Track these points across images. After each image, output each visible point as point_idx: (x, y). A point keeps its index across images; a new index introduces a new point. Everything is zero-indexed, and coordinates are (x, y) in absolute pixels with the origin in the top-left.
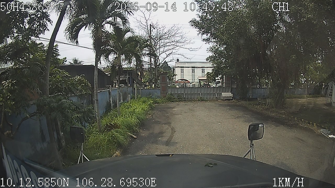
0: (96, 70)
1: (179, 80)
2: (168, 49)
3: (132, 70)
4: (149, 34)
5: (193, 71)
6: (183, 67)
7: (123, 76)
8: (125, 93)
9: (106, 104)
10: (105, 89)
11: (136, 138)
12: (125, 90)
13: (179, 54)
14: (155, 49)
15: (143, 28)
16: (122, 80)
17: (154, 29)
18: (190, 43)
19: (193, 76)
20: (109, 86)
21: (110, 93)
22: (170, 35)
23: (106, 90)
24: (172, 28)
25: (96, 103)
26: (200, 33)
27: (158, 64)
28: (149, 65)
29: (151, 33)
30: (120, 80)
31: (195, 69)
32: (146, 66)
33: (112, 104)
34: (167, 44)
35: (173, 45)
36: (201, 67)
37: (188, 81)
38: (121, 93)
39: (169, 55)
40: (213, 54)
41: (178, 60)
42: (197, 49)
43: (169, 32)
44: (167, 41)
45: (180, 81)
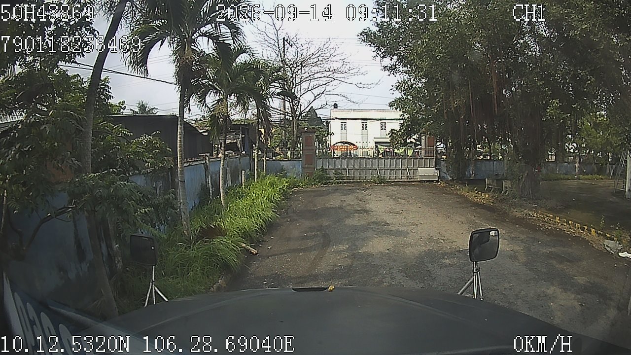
0: (181, 125)
1: (337, 143)
2: (318, 85)
3: (249, 124)
4: (281, 56)
5: (364, 127)
6: (346, 119)
7: (232, 136)
8: (236, 167)
9: (199, 188)
10: (197, 161)
11: (257, 254)
12: (236, 162)
13: (338, 95)
14: (293, 84)
15: (270, 45)
16: (230, 143)
17: (291, 46)
18: (358, 73)
19: (365, 137)
20: (205, 155)
21: (206, 168)
22: (320, 57)
23: (200, 162)
24: (324, 45)
25: (180, 187)
26: (378, 55)
27: (298, 113)
28: (281, 114)
29: (284, 55)
30: (227, 142)
31: (368, 122)
32: (275, 117)
33: (212, 188)
34: (316, 76)
35: (328, 77)
36: (380, 118)
37: (354, 145)
38: (227, 168)
39: (318, 96)
40: (403, 95)
41: (336, 106)
42: (372, 86)
43: (320, 53)
44: (316, 69)
45: (340, 144)
